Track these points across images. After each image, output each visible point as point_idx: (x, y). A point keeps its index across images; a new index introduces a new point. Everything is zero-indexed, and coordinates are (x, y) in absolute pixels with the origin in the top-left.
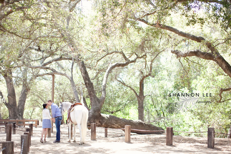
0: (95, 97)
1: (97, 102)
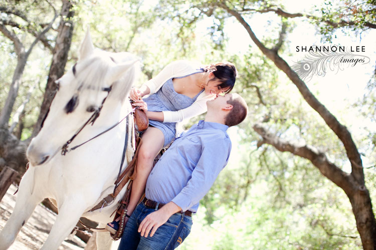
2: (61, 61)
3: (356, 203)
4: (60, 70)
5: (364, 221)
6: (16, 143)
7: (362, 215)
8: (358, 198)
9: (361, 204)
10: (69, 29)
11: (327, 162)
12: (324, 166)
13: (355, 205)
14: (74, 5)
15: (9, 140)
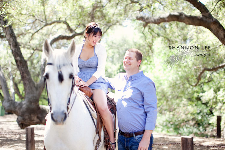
0: (30, 80)
1: (34, 89)
2: (16, 48)
3: (213, 30)
4: (19, 53)
5: (223, 37)
6: (21, 104)
7: (220, 34)
8: (213, 27)
9: (216, 29)
10: (9, 28)
11: (186, 16)
12: (186, 20)
13: (214, 31)
14: (4, 16)
15: (16, 105)
